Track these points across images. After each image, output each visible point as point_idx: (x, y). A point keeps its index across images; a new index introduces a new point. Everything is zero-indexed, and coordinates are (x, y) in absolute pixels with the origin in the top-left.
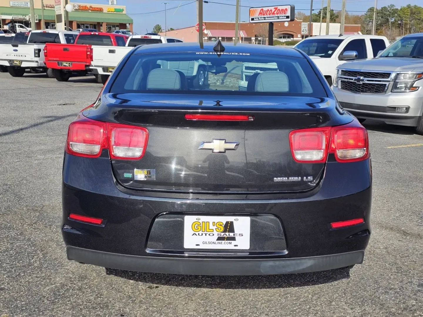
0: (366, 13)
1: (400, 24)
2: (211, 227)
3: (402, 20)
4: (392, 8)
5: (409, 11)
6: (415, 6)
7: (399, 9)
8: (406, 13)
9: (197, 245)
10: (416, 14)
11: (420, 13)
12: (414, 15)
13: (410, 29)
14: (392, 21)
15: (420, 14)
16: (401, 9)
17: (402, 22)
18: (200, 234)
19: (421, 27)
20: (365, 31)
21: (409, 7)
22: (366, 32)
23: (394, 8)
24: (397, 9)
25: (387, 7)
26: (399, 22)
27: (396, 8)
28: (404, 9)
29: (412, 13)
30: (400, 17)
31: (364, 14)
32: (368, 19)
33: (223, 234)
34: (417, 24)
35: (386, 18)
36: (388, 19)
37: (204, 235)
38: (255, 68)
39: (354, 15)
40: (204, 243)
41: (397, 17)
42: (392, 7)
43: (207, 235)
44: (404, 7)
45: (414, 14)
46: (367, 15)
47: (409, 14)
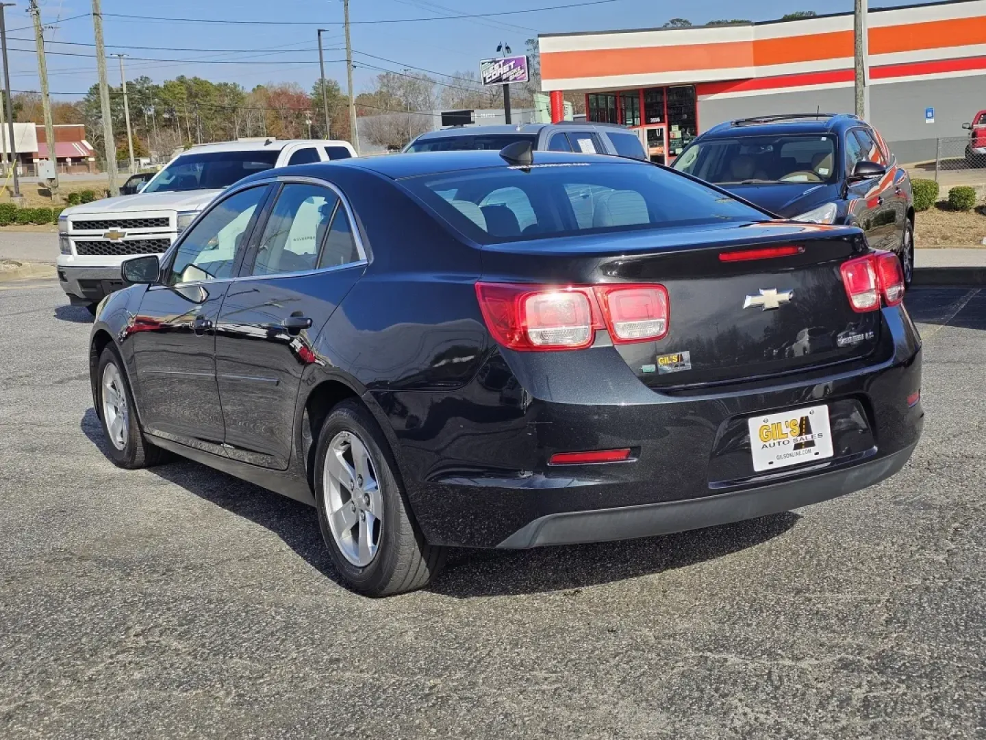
0: (86, 96)
1: (170, 120)
2: (785, 430)
3: (171, 111)
4: (146, 85)
5: (184, 91)
6: (195, 78)
7: (162, 85)
8: (179, 96)
9: (771, 463)
10: (200, 96)
11: (208, 94)
12: (197, 100)
13: (193, 130)
14: (149, 113)
15: (209, 97)
16: (166, 87)
17: (172, 115)
18: (772, 445)
19: (216, 126)
20: (94, 139)
21: (182, 82)
22: (96, 140)
23: (151, 84)
24: (157, 87)
25: (134, 83)
26: (166, 116)
27: (154, 83)
28: (173, 86)
29: (192, 95)
30: (165, 104)
31: (82, 100)
32: (95, 110)
33: (799, 438)
34: (207, 118)
35: (135, 108)
36: (141, 110)
37: (777, 444)
38: (106, 222)
39: (58, 104)
40: (779, 458)
41: (159, 104)
42: (145, 82)
43: (781, 443)
44: (170, 81)
45: (196, 96)
46: (89, 101)
47: (185, 96)
